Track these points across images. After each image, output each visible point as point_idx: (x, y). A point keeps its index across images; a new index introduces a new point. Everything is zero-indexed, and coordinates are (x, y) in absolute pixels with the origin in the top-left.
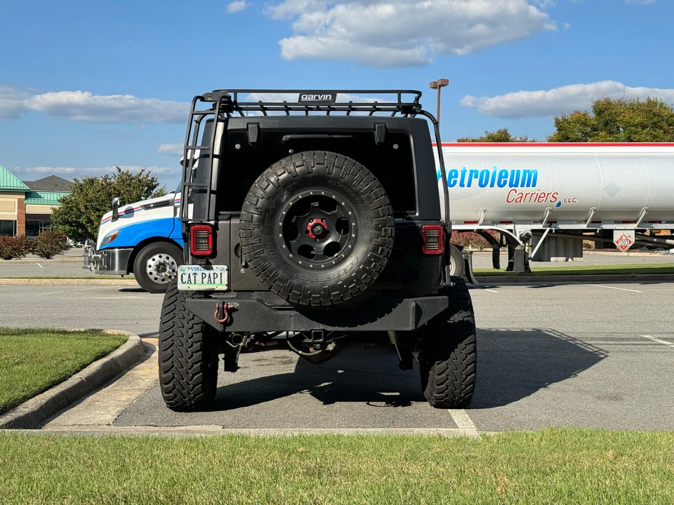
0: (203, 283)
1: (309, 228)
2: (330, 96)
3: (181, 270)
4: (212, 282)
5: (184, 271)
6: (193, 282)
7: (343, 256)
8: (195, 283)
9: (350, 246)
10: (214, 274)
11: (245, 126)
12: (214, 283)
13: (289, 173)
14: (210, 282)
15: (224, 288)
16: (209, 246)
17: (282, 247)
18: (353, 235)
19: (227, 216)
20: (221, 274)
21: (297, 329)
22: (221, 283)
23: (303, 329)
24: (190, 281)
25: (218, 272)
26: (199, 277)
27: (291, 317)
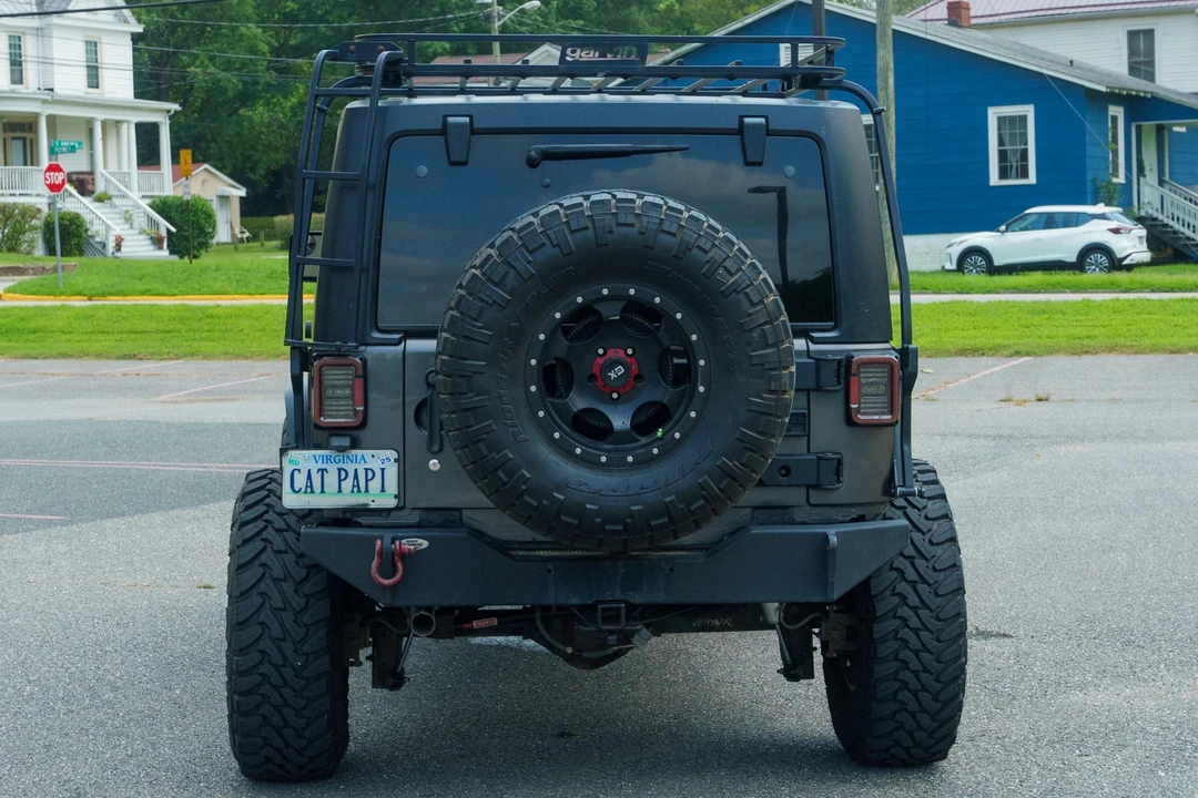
0: (340, 491)
1: (596, 371)
3: (291, 462)
4: (363, 490)
5: (297, 463)
6: (317, 490)
7: (677, 435)
8: (323, 491)
9: (693, 414)
10: (366, 470)
11: (439, 126)
12: (367, 491)
13: (554, 247)
14: (356, 490)
15: (389, 501)
16: (353, 405)
17: (536, 415)
18: (702, 389)
19: (398, 336)
20: (383, 470)
21: (562, 600)
22: (383, 490)
23: (575, 601)
24: (311, 487)
25: (375, 465)
26: (331, 479)
27: (549, 571)
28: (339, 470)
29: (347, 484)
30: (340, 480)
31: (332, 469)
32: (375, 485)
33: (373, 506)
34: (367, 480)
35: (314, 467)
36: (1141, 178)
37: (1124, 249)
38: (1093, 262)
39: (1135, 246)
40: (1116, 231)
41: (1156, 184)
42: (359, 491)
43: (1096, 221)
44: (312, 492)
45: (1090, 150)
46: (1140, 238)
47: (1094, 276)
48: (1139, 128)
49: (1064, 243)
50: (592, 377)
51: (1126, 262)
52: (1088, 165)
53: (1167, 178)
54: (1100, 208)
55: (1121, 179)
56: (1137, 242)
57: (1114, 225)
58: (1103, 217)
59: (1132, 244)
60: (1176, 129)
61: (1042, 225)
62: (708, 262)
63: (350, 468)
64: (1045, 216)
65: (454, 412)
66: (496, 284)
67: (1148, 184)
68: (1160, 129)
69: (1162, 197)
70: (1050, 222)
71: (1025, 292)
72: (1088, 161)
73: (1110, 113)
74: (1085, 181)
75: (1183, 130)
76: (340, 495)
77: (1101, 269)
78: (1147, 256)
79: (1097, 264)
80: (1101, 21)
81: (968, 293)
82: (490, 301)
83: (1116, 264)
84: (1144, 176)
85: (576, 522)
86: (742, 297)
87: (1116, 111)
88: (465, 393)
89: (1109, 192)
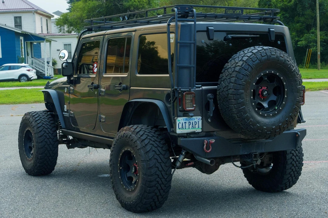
0: (189, 128)
1: (260, 93)
2: (241, 11)
3: (178, 120)
4: (194, 127)
5: (179, 121)
6: (184, 128)
7: (281, 108)
8: (185, 128)
9: (284, 103)
10: (195, 122)
11: (205, 29)
12: (195, 128)
13: (259, 60)
14: (193, 127)
15: (200, 130)
16: (193, 105)
17: (252, 104)
18: (286, 96)
19: (201, 86)
20: (198, 122)
21: (243, 153)
22: (199, 127)
23: (246, 153)
24: (183, 127)
25: (197, 121)
26: (187, 125)
27: (241, 146)
28: (189, 122)
29: (191, 126)
30: (189, 125)
31: (187, 122)
32: (197, 126)
33: (196, 132)
34: (195, 125)
35: (183, 122)
36: (28, 56)
37: (31, 75)
38: (23, 79)
39: (34, 74)
40: (29, 70)
41: (31, 58)
42: (193, 128)
43: (23, 68)
44: (183, 129)
45: (17, 49)
46: (35, 72)
47: (23, 83)
48: (27, 43)
49: (15, 74)
50: (259, 95)
51: (32, 79)
52: (16, 53)
53: (33, 56)
54: (23, 64)
55: (24, 57)
56: (34, 73)
57: (28, 69)
58: (25, 67)
59: (32, 74)
60: (34, 43)
61: (8, 69)
62: (290, 64)
63: (191, 121)
64: (9, 67)
65: (235, 104)
66: (246, 70)
67: (30, 58)
68: (31, 43)
69: (32, 61)
70: (10, 68)
71: (20, 87)
72: (16, 51)
73: (20, 39)
74: (16, 57)
75: (36, 43)
76: (189, 129)
77: (25, 81)
78: (36, 77)
79: (24, 79)
80: (7, 14)
81: (4, 87)
82: (245, 75)
83: (29, 79)
84: (29, 56)
85: (261, 132)
86: (296, 73)
87: (22, 38)
88: (239, 99)
89: (22, 60)
